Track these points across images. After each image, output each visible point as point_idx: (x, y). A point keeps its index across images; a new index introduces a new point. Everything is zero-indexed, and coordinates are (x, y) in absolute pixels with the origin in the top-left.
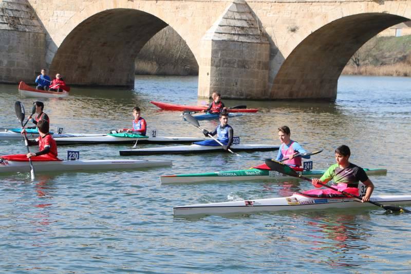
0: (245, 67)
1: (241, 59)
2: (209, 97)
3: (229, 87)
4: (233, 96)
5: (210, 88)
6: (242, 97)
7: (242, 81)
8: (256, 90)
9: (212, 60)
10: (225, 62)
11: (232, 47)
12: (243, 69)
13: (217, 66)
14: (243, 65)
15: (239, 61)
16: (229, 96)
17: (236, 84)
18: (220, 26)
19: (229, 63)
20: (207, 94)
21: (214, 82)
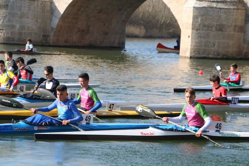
0: (222, 31)
1: (218, 23)
2: (189, 56)
3: (207, 48)
4: (210, 56)
5: (191, 49)
6: (219, 57)
7: (219, 42)
8: (232, 50)
9: (193, 25)
10: (204, 26)
11: (211, 13)
12: (221, 32)
13: (197, 30)
14: (221, 28)
15: (217, 25)
16: (207, 56)
17: (214, 45)
19: (208, 27)
20: (188, 54)
21: (194, 44)
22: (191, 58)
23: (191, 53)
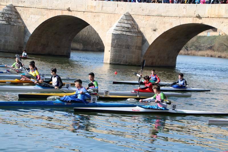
0: (129, 48)
1: (126, 44)
2: (109, 63)
3: (120, 59)
4: (122, 63)
5: (110, 59)
6: (127, 64)
7: (127, 55)
8: (134, 60)
9: (111, 44)
10: (119, 45)
11: (123, 38)
12: (128, 49)
13: (114, 47)
14: (128, 47)
15: (126, 45)
16: (119, 63)
17: (124, 57)
18: (117, 26)
19: (121, 46)
20: (109, 62)
21: (112, 56)
22: (110, 64)
23: (110, 61)
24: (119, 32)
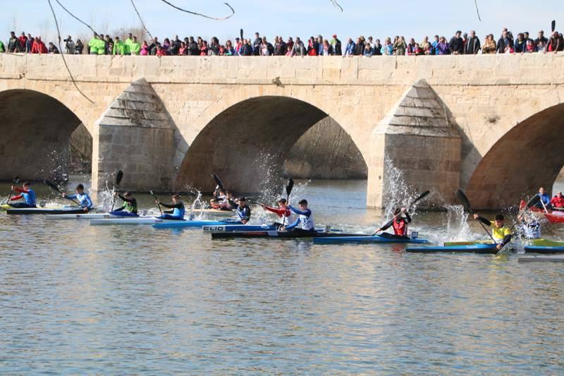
0: (428, 168)
1: (422, 158)
2: (381, 207)
5: (383, 196)
9: (385, 160)
11: (412, 143)
12: (426, 171)
14: (426, 165)
15: (421, 161)
18: (396, 116)
19: (408, 163)
20: (379, 204)
23: (383, 202)
24: (402, 130)
